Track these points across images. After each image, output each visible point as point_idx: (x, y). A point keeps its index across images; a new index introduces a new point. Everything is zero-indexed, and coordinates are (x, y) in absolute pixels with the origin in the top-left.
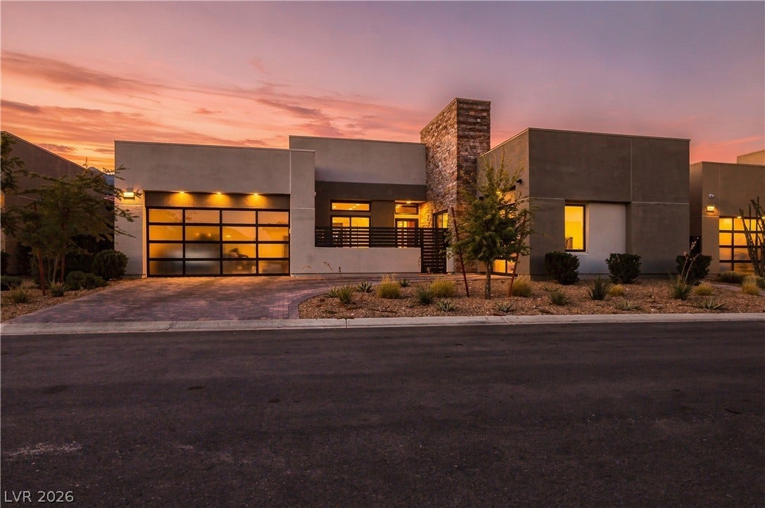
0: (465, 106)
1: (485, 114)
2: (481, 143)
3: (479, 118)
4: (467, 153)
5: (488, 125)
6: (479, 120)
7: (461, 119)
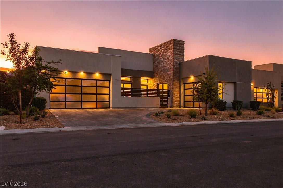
0: (176, 42)
1: (182, 46)
2: (181, 57)
3: (180, 47)
4: (177, 61)
5: (184, 50)
6: (181, 48)
7: (175, 47)
